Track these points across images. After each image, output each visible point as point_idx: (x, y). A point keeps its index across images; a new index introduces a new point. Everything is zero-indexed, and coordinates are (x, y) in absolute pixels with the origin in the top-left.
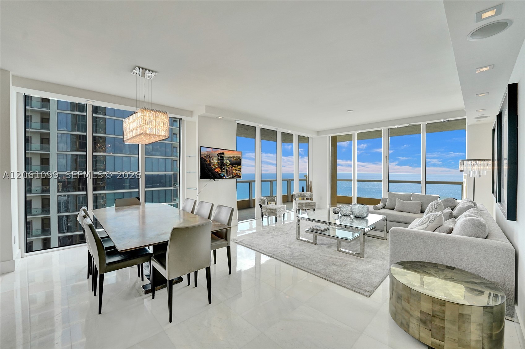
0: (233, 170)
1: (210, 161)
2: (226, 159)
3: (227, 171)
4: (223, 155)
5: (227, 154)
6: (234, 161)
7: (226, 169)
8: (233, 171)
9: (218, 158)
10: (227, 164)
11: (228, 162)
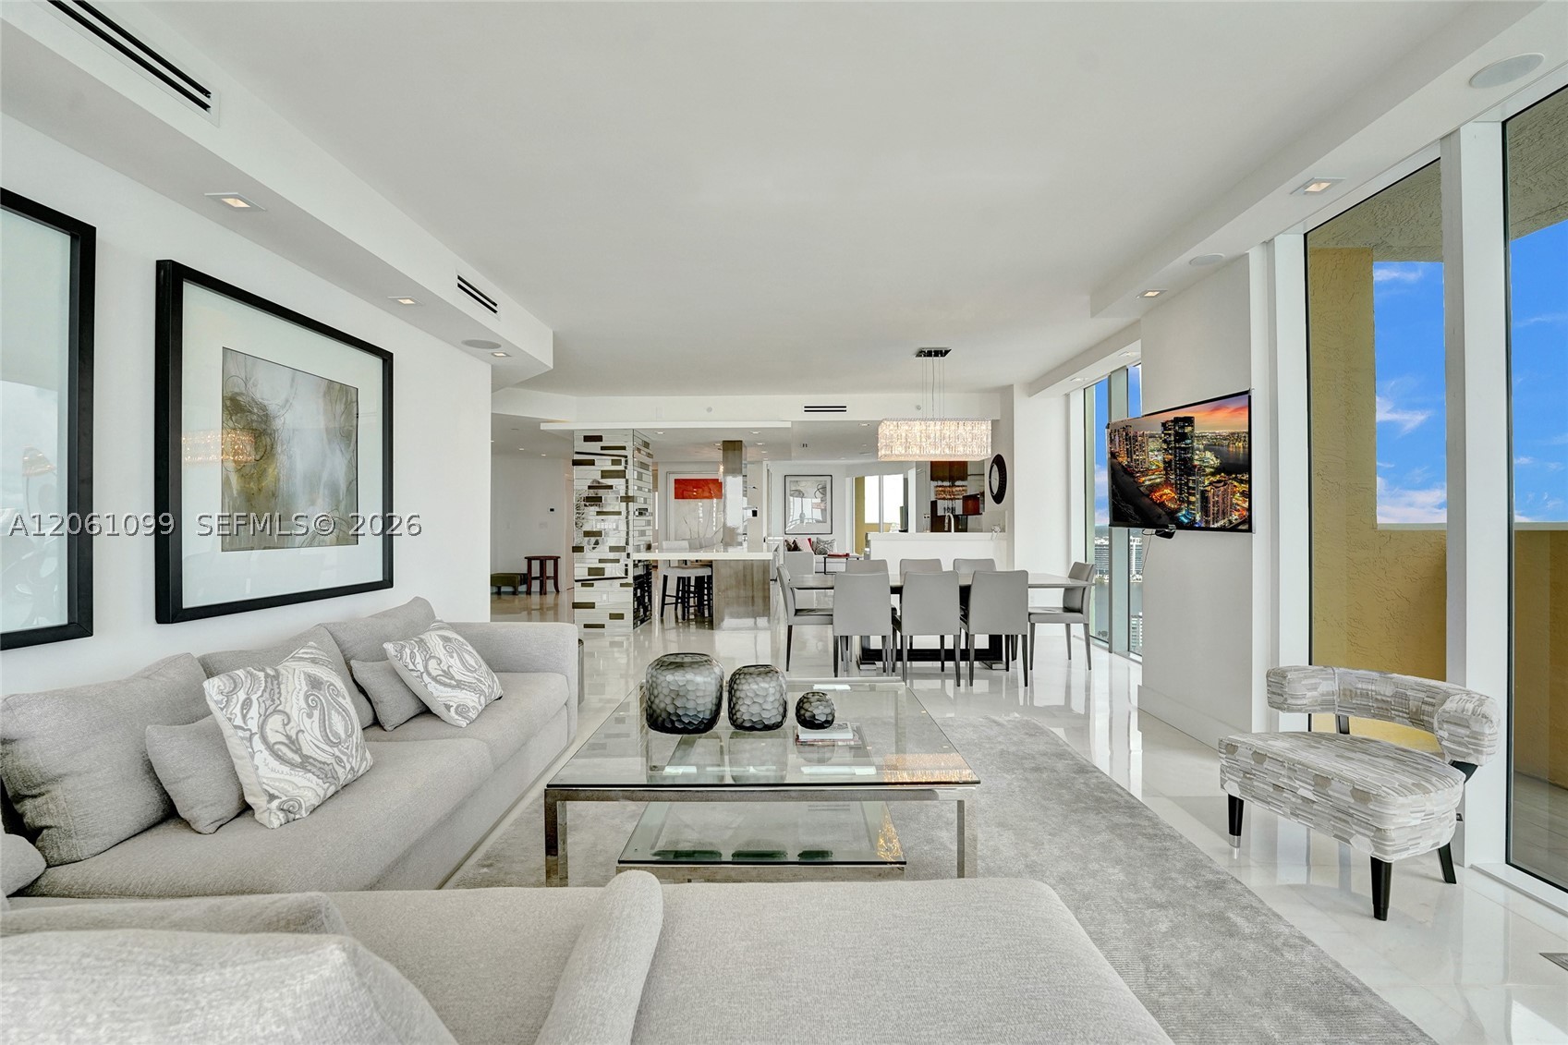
0: (1234, 493)
1: (1129, 453)
2: (1201, 447)
3: (1205, 499)
4: (1188, 429)
5: (1209, 424)
6: (1237, 454)
7: (1203, 493)
8: (1234, 501)
9: (1165, 441)
10: (1208, 470)
11: (1211, 459)
